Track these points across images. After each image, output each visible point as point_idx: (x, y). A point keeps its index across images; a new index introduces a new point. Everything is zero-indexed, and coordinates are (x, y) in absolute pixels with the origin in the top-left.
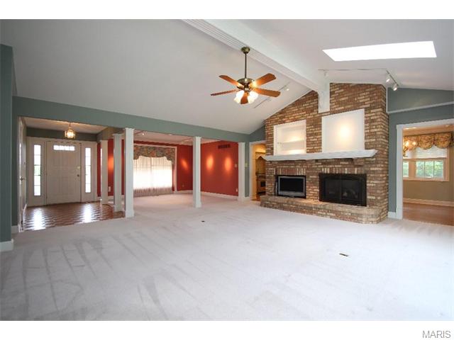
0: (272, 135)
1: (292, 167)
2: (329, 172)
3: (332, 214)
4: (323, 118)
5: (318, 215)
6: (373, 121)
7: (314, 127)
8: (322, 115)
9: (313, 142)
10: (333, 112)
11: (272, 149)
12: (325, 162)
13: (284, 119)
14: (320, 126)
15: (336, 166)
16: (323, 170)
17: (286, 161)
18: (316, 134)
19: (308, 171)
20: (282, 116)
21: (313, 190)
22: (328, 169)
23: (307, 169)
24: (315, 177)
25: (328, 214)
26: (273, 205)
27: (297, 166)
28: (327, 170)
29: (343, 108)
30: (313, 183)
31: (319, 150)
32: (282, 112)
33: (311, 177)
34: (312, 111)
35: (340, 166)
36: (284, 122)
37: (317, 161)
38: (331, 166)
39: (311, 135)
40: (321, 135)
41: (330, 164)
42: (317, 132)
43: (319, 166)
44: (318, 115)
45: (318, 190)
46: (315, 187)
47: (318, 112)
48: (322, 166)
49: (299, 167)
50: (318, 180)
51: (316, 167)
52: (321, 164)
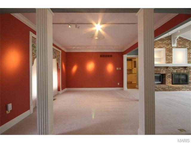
4: (173, 49)
7: (169, 52)
9: (169, 59)
10: (177, 47)
12: (174, 68)
14: (172, 52)
18: (171, 55)
23: (166, 71)
26: (159, 90)
27: (161, 70)
28: (175, 71)
29: (180, 46)
30: (169, 77)
31: (171, 63)
33: (168, 74)
34: (169, 45)
35: (180, 70)
38: (177, 70)
39: (168, 56)
41: (176, 68)
42: (171, 54)
43: (172, 70)
44: (171, 47)
45: (171, 80)
46: (170, 79)
47: (171, 46)
48: (173, 70)
49: (162, 70)
50: (171, 75)
51: (170, 70)
52: (172, 68)
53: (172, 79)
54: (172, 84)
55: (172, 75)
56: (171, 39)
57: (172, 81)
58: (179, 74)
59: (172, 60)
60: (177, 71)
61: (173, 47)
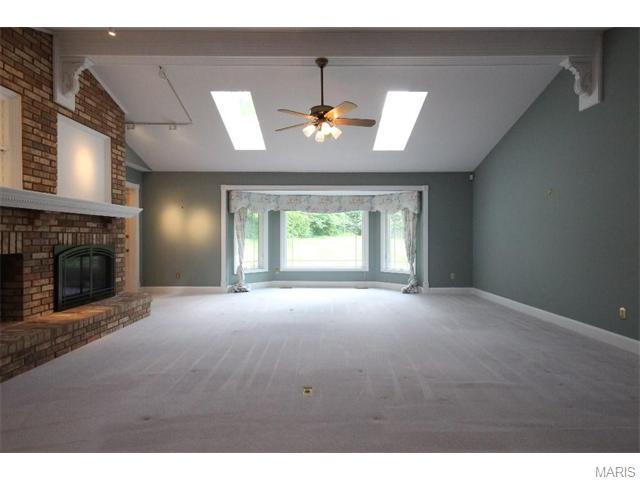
4: (59, 116)
6: (120, 163)
7: (42, 128)
9: (41, 167)
10: (75, 117)
12: (67, 220)
14: (54, 133)
15: (82, 230)
16: (60, 235)
19: (28, 242)
22: (70, 236)
24: (45, 255)
28: (68, 239)
29: (88, 118)
31: (52, 189)
33: (35, 256)
34: (39, 85)
35: (86, 230)
38: (74, 230)
39: (34, 145)
41: (72, 224)
42: (49, 144)
43: (54, 229)
44: (50, 105)
45: (51, 287)
46: (43, 281)
47: (52, 96)
48: (58, 229)
50: (51, 261)
51: (47, 229)
52: (56, 223)
53: (56, 284)
54: (56, 309)
55: (56, 258)
56: (49, 57)
57: (56, 290)
58: (83, 254)
59: (53, 175)
60: (75, 235)
61: (61, 110)
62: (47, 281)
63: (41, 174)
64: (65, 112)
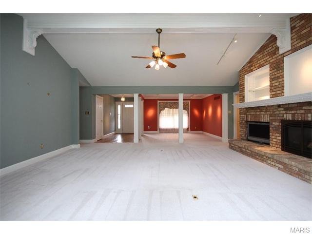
0: (243, 85)
1: (258, 113)
2: (291, 119)
3: (280, 166)
4: (284, 58)
5: (268, 164)
7: (277, 69)
8: (284, 55)
9: (276, 87)
11: (244, 97)
12: (287, 107)
13: (251, 68)
14: (282, 68)
15: (298, 112)
16: (285, 115)
17: (253, 108)
19: (271, 118)
20: (250, 66)
21: (276, 137)
22: (290, 115)
23: (271, 116)
24: (277, 124)
25: (277, 165)
28: (288, 117)
30: (276, 129)
31: (282, 94)
32: (251, 61)
33: (274, 123)
34: (275, 54)
35: (303, 112)
36: (252, 71)
37: (279, 106)
38: (293, 112)
39: (274, 79)
40: (283, 77)
41: (292, 109)
43: (282, 112)
44: (280, 57)
46: (277, 135)
48: (284, 112)
49: (263, 113)
51: (278, 113)
52: (283, 109)
60: (294, 115)
61: (285, 55)
62: (279, 135)
63: (276, 90)
64: (287, 53)
